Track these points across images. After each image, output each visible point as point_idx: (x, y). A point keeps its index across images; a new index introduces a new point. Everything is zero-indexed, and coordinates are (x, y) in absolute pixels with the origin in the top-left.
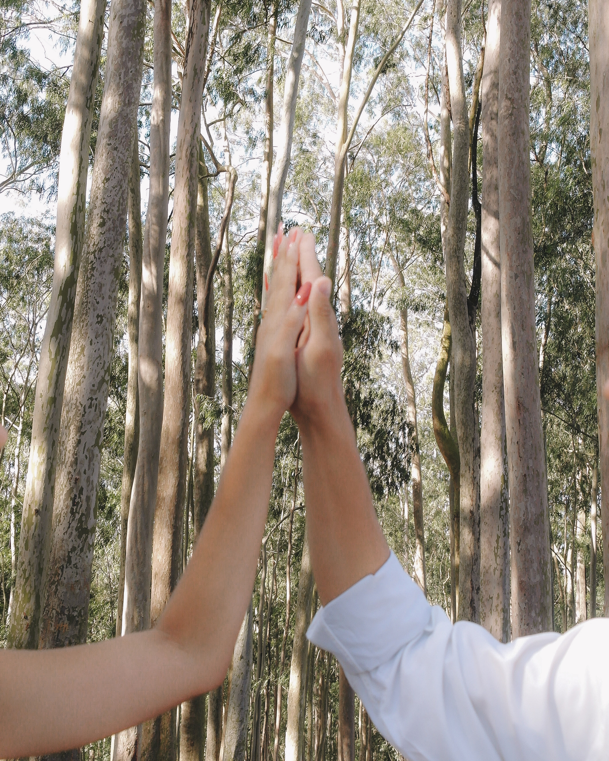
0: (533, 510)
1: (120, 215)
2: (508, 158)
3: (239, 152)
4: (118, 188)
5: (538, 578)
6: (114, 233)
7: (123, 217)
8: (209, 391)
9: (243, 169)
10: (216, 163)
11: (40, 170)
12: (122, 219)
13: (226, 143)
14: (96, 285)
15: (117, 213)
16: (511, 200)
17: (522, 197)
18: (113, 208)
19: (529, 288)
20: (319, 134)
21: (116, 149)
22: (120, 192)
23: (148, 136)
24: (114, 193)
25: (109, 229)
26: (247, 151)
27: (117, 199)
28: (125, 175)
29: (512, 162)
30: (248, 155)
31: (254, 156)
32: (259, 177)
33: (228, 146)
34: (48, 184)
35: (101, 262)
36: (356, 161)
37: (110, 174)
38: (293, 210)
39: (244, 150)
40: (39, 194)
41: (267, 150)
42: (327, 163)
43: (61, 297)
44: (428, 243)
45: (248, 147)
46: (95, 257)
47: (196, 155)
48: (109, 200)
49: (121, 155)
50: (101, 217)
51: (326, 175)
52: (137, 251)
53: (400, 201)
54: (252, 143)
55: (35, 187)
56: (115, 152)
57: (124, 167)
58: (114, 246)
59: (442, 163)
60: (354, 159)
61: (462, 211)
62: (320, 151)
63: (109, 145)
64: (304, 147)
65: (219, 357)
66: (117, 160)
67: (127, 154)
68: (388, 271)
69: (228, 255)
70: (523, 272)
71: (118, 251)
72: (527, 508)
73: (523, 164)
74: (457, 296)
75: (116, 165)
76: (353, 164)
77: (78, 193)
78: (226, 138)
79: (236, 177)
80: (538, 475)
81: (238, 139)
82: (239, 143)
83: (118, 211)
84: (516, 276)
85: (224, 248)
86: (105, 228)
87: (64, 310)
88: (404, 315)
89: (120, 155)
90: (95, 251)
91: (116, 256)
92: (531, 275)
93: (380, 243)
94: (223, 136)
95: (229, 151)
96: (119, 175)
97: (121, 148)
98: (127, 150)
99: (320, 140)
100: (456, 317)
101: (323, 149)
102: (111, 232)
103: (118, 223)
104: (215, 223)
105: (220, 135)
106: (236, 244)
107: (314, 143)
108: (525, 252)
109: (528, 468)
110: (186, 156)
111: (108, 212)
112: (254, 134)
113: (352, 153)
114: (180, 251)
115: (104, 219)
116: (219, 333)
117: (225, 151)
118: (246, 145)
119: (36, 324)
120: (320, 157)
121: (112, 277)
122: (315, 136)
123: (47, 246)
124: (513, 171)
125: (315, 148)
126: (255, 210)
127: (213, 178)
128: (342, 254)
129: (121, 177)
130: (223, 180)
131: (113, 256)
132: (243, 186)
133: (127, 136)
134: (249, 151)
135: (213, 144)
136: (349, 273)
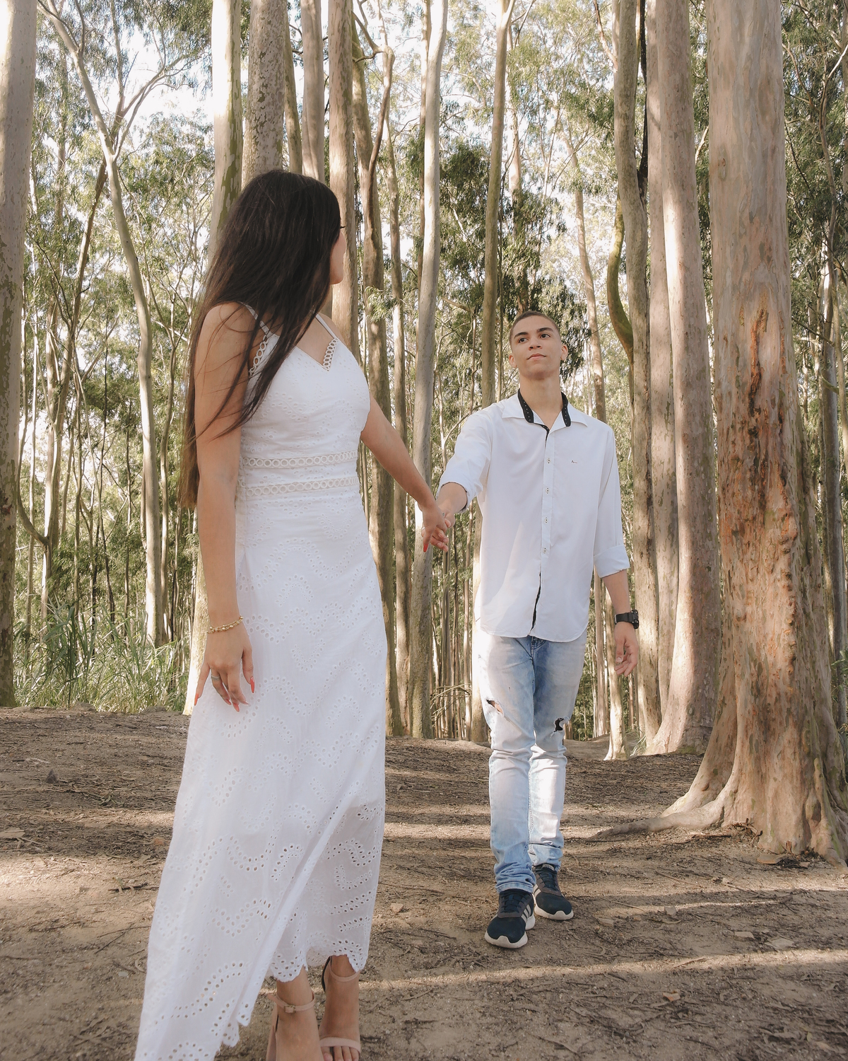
0: (695, 366)
1: (278, 89)
2: (666, 12)
3: (395, 31)
4: (274, 62)
5: (700, 430)
6: (274, 108)
7: (281, 91)
8: (377, 282)
9: (400, 51)
10: (373, 45)
11: (189, 66)
12: (281, 93)
13: (380, 23)
14: (260, 159)
15: (275, 88)
16: (669, 57)
17: (681, 53)
18: (271, 82)
19: (688, 147)
20: (480, 7)
21: (269, 23)
22: (277, 67)
23: (298, 18)
24: (270, 68)
25: (269, 104)
26: (403, 29)
27: (274, 73)
28: (280, 49)
29: (670, 16)
30: (405, 34)
31: (411, 35)
32: (417, 57)
33: (383, 27)
34: (201, 78)
35: (264, 136)
36: (522, 35)
37: (266, 48)
38: (455, 92)
39: (401, 28)
40: (191, 89)
41: (425, 28)
42: (491, 39)
43: (224, 188)
44: (598, 119)
45: (405, 25)
46: (258, 132)
47: (348, 29)
48: (267, 75)
49: (275, 29)
50: (261, 92)
51: (488, 51)
52: (296, 143)
53: (568, 74)
54: (410, 21)
55: (186, 82)
56: (269, 26)
57: (278, 41)
58: (275, 120)
59: (614, 30)
60: (519, 31)
61: (630, 77)
62: (482, 25)
63: (262, 19)
64: (465, 22)
65: (388, 252)
66: (272, 34)
67: (280, 27)
68: (561, 152)
69: (391, 144)
70: (683, 131)
71: (279, 125)
72: (688, 365)
73: (681, 17)
74: (628, 168)
75: (271, 39)
76: (518, 37)
77: (233, 80)
78: (380, 16)
79: (393, 58)
80: (700, 332)
81: (392, 17)
82: (394, 22)
83: (276, 85)
84: (676, 135)
85: (385, 137)
86: (264, 103)
87: (228, 200)
88: (580, 203)
89: (273, 28)
90: (257, 126)
91: (277, 130)
92: (691, 133)
93: (550, 124)
94: (377, 12)
95: (384, 31)
96: (274, 49)
97: (274, 22)
98: (281, 23)
99: (482, 13)
100: (626, 190)
101: (486, 22)
102: (271, 107)
103: (276, 97)
104: (374, 112)
105: (373, 13)
106: (398, 133)
107: (476, 17)
108: (684, 110)
109: (690, 326)
110: (339, 31)
111: (266, 86)
112: (410, 10)
113: (517, 25)
114: (338, 129)
115: (263, 94)
116: (386, 228)
117: (381, 31)
118: (403, 23)
119: (197, 233)
120: (483, 32)
121: (275, 150)
122: (476, 8)
123: (201, 145)
124: (671, 25)
125: (478, 22)
126: (415, 95)
127: (369, 60)
128: (508, 134)
129: (276, 51)
130: (380, 62)
131: (274, 130)
132: (401, 68)
133: (279, 9)
134: (406, 30)
135: (367, 23)
136: (519, 158)
